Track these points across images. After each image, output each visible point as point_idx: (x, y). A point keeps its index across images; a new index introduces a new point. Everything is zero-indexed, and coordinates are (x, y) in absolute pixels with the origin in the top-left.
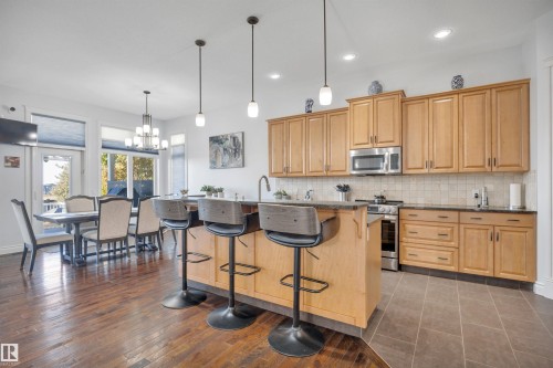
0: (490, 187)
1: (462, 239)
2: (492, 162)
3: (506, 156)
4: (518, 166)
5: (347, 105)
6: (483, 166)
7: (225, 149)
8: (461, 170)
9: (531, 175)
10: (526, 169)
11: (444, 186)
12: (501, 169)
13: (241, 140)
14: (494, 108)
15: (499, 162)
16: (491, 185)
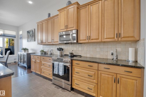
0: (119, 49)
1: (99, 79)
2: (119, 35)
3: (126, 31)
4: (133, 37)
5: (58, 13)
6: (114, 38)
7: (30, 35)
8: (103, 41)
9: (141, 42)
10: (138, 39)
11: (98, 48)
12: (123, 39)
13: (34, 32)
14: (120, 5)
15: (122, 35)
16: (119, 48)
